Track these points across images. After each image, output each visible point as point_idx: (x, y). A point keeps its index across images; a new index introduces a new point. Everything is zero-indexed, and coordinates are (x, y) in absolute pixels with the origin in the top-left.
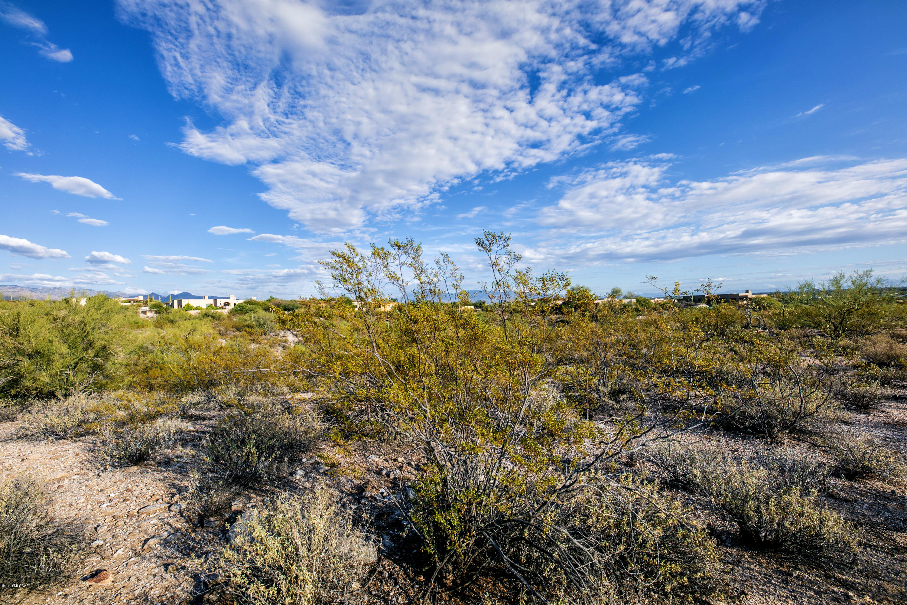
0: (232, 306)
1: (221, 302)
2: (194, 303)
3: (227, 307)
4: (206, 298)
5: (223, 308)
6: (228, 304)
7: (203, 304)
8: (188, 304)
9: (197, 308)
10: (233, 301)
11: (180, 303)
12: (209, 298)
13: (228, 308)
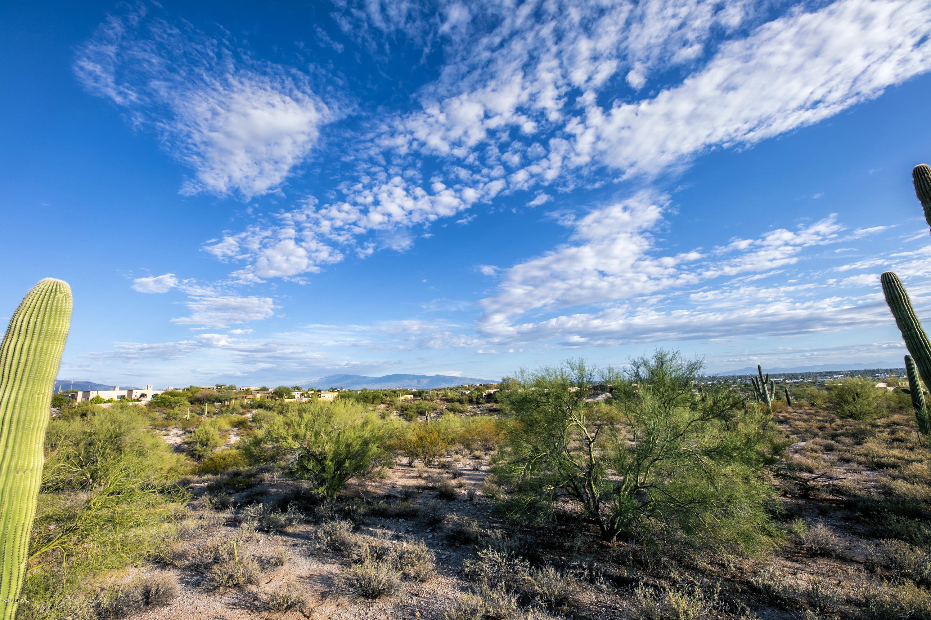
0: (149, 398)
1: (136, 394)
2: (104, 395)
3: (143, 399)
4: (117, 389)
5: (138, 400)
6: (143, 395)
7: (114, 395)
8: (98, 396)
9: (109, 401)
10: (150, 394)
11: (86, 394)
12: (121, 389)
13: (144, 401)
